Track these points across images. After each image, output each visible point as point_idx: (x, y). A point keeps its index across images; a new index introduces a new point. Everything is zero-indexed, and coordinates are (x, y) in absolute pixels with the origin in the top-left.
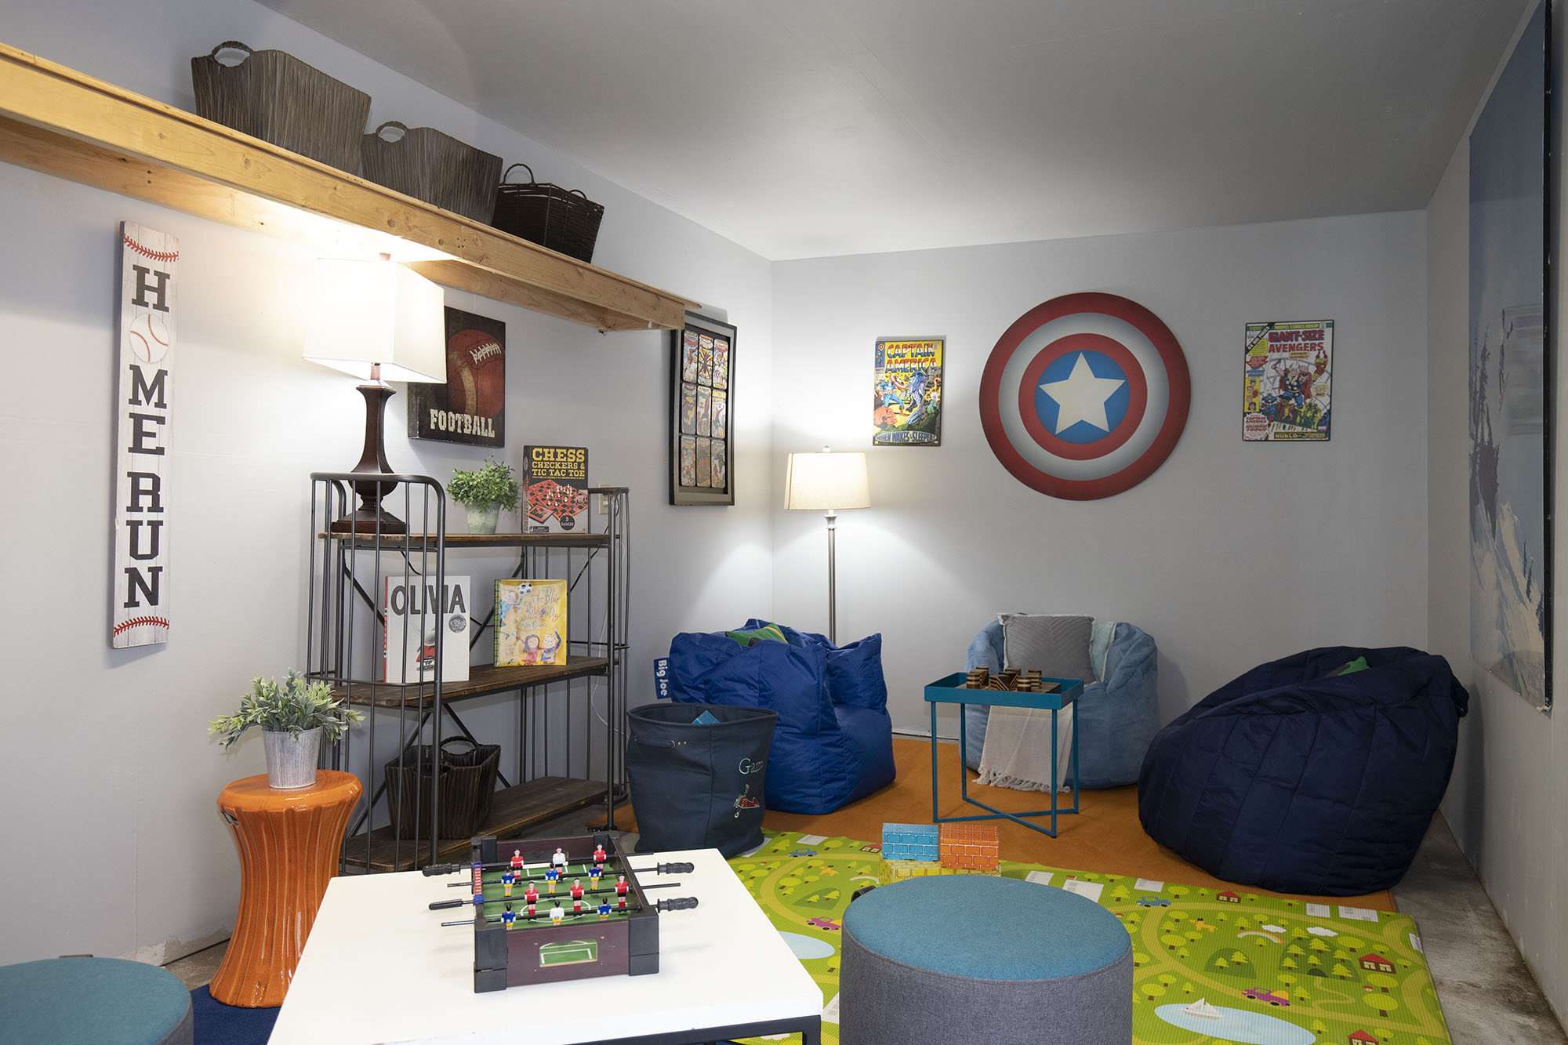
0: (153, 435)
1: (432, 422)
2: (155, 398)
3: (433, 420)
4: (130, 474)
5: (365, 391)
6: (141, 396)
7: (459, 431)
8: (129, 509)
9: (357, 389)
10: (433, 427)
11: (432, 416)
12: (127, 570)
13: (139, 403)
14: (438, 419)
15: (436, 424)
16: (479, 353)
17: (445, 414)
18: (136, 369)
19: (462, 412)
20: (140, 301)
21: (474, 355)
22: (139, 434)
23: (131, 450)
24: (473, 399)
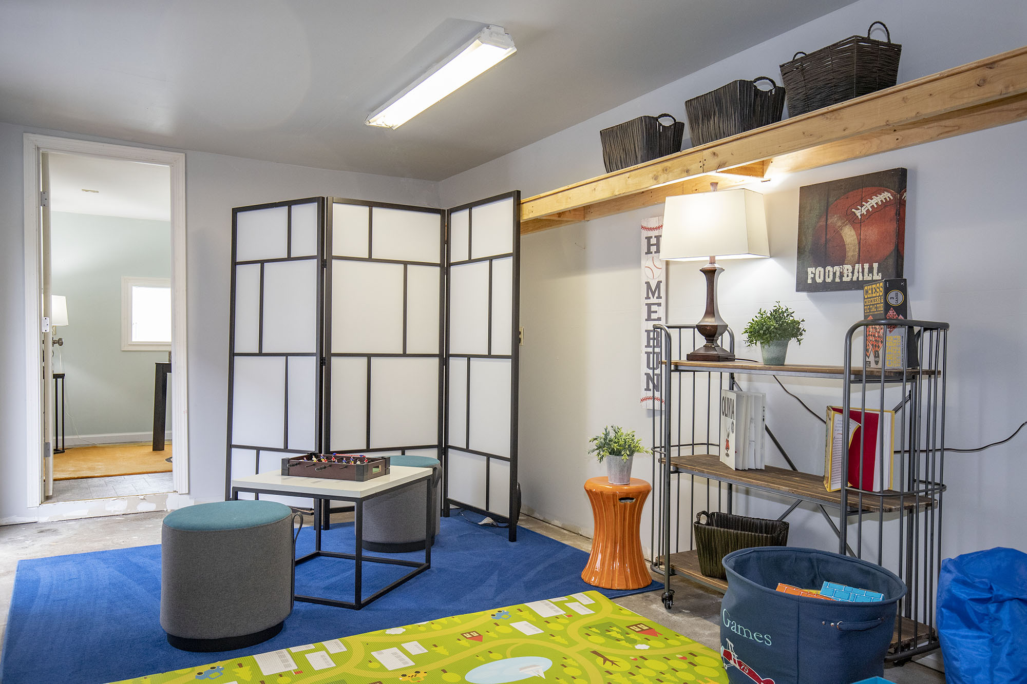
0: (656, 312)
1: (809, 278)
2: (656, 295)
3: (810, 276)
4: (646, 331)
5: (705, 271)
6: (650, 295)
7: (837, 280)
8: (646, 347)
9: (700, 270)
10: (810, 281)
11: (810, 273)
12: (646, 374)
13: (650, 298)
14: (815, 274)
15: (814, 279)
16: (863, 208)
17: (822, 270)
18: (648, 283)
19: (841, 263)
20: (649, 252)
21: (856, 212)
22: (650, 312)
23: (646, 320)
24: (854, 251)
